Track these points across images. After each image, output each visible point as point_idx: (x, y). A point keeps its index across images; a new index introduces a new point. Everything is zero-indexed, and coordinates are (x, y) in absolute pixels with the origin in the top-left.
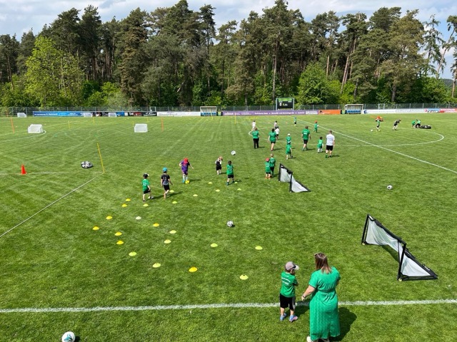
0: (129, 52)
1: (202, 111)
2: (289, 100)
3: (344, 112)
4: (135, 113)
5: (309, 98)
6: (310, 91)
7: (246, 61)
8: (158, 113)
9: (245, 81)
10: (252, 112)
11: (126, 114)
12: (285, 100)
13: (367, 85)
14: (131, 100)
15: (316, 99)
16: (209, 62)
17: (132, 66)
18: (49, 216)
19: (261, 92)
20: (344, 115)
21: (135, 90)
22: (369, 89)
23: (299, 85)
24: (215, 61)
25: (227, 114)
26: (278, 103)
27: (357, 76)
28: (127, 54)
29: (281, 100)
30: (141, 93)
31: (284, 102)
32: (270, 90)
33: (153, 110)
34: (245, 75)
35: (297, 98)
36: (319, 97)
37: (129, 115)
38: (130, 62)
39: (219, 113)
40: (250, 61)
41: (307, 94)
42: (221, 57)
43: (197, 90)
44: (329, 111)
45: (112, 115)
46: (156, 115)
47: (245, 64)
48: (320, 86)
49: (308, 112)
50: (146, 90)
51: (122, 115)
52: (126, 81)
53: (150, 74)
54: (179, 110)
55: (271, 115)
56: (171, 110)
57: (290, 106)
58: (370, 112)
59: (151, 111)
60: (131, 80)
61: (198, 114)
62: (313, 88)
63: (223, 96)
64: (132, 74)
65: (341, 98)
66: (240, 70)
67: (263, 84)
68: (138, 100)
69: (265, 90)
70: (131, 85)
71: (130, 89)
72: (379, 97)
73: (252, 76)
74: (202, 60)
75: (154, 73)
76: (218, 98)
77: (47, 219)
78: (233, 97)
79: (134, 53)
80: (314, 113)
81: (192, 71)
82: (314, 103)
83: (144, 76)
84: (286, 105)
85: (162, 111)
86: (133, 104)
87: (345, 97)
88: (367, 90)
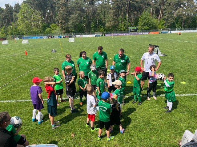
0: (62, 8)
1: (95, 35)
2: (135, 28)
3: (160, 32)
4: (66, 36)
5: (143, 27)
6: (144, 24)
7: (115, 11)
8: (76, 36)
9: (115, 20)
10: (118, 34)
11: (62, 37)
12: (133, 28)
13: (171, 20)
14: (64, 31)
15: (146, 28)
16: (98, 12)
17: (64, 15)
18: (45, 67)
19: (121, 26)
20: (160, 34)
21: (65, 26)
22: (172, 22)
23: (139, 21)
24: (100, 11)
25: (107, 35)
26: (130, 30)
27: (167, 16)
28: (61, 10)
29: (131, 28)
30: (68, 27)
31: (133, 29)
32: (125, 25)
33: (74, 34)
34: (114, 17)
35: (139, 27)
36: (148, 26)
37: (63, 37)
38: (63, 13)
39: (103, 35)
40: (117, 10)
41: (143, 25)
42: (103, 9)
43: (92, 25)
44: (153, 33)
45: (56, 37)
46: (75, 37)
47: (114, 12)
48: (148, 21)
49: (144, 33)
50: (70, 26)
51: (61, 37)
52: (61, 22)
53: (72, 18)
54: (86, 34)
55: (127, 35)
56: (82, 34)
57: (135, 31)
58: (173, 32)
59: (73, 35)
60: (63, 21)
61: (94, 36)
62: (145, 22)
63: (104, 28)
64: (64, 19)
65: (158, 27)
66: (112, 15)
67: (122, 22)
68: (67, 31)
69: (123, 25)
70: (64, 24)
71: (63, 26)
72: (176, 25)
73: (117, 18)
74: (95, 11)
75: (74, 17)
76: (102, 29)
77: (44, 67)
78: (109, 27)
79: (64, 9)
80: (147, 33)
81: (90, 16)
82: (146, 29)
83: (69, 20)
84: (134, 30)
85: (77, 35)
86: (65, 33)
87: (160, 26)
88: (171, 22)
